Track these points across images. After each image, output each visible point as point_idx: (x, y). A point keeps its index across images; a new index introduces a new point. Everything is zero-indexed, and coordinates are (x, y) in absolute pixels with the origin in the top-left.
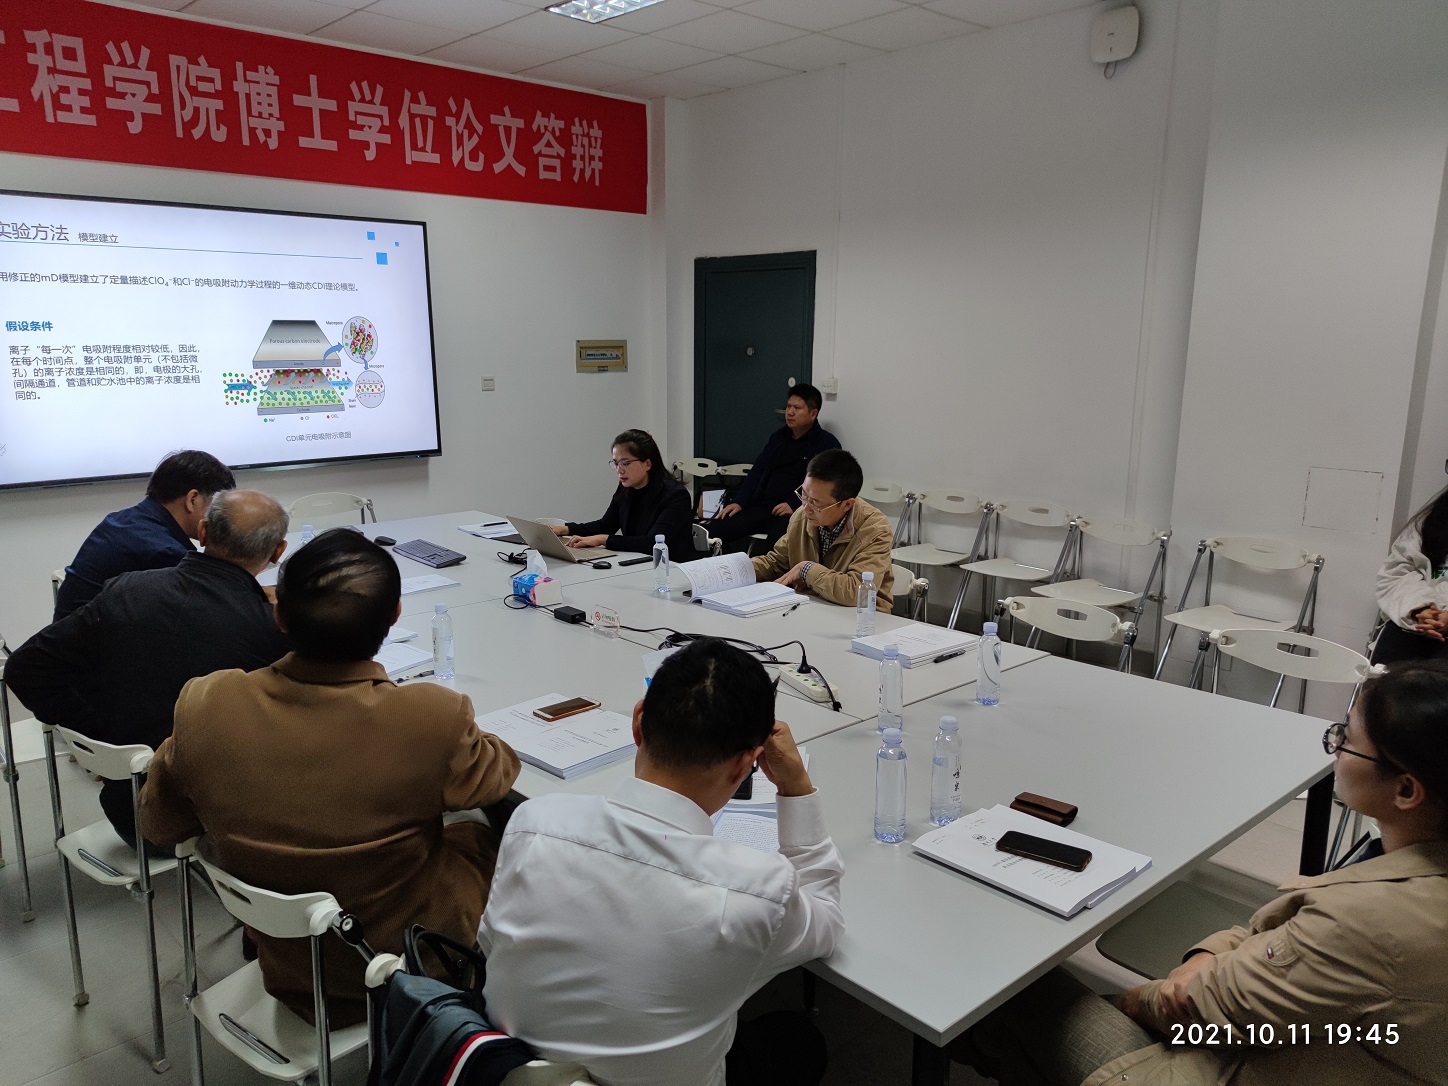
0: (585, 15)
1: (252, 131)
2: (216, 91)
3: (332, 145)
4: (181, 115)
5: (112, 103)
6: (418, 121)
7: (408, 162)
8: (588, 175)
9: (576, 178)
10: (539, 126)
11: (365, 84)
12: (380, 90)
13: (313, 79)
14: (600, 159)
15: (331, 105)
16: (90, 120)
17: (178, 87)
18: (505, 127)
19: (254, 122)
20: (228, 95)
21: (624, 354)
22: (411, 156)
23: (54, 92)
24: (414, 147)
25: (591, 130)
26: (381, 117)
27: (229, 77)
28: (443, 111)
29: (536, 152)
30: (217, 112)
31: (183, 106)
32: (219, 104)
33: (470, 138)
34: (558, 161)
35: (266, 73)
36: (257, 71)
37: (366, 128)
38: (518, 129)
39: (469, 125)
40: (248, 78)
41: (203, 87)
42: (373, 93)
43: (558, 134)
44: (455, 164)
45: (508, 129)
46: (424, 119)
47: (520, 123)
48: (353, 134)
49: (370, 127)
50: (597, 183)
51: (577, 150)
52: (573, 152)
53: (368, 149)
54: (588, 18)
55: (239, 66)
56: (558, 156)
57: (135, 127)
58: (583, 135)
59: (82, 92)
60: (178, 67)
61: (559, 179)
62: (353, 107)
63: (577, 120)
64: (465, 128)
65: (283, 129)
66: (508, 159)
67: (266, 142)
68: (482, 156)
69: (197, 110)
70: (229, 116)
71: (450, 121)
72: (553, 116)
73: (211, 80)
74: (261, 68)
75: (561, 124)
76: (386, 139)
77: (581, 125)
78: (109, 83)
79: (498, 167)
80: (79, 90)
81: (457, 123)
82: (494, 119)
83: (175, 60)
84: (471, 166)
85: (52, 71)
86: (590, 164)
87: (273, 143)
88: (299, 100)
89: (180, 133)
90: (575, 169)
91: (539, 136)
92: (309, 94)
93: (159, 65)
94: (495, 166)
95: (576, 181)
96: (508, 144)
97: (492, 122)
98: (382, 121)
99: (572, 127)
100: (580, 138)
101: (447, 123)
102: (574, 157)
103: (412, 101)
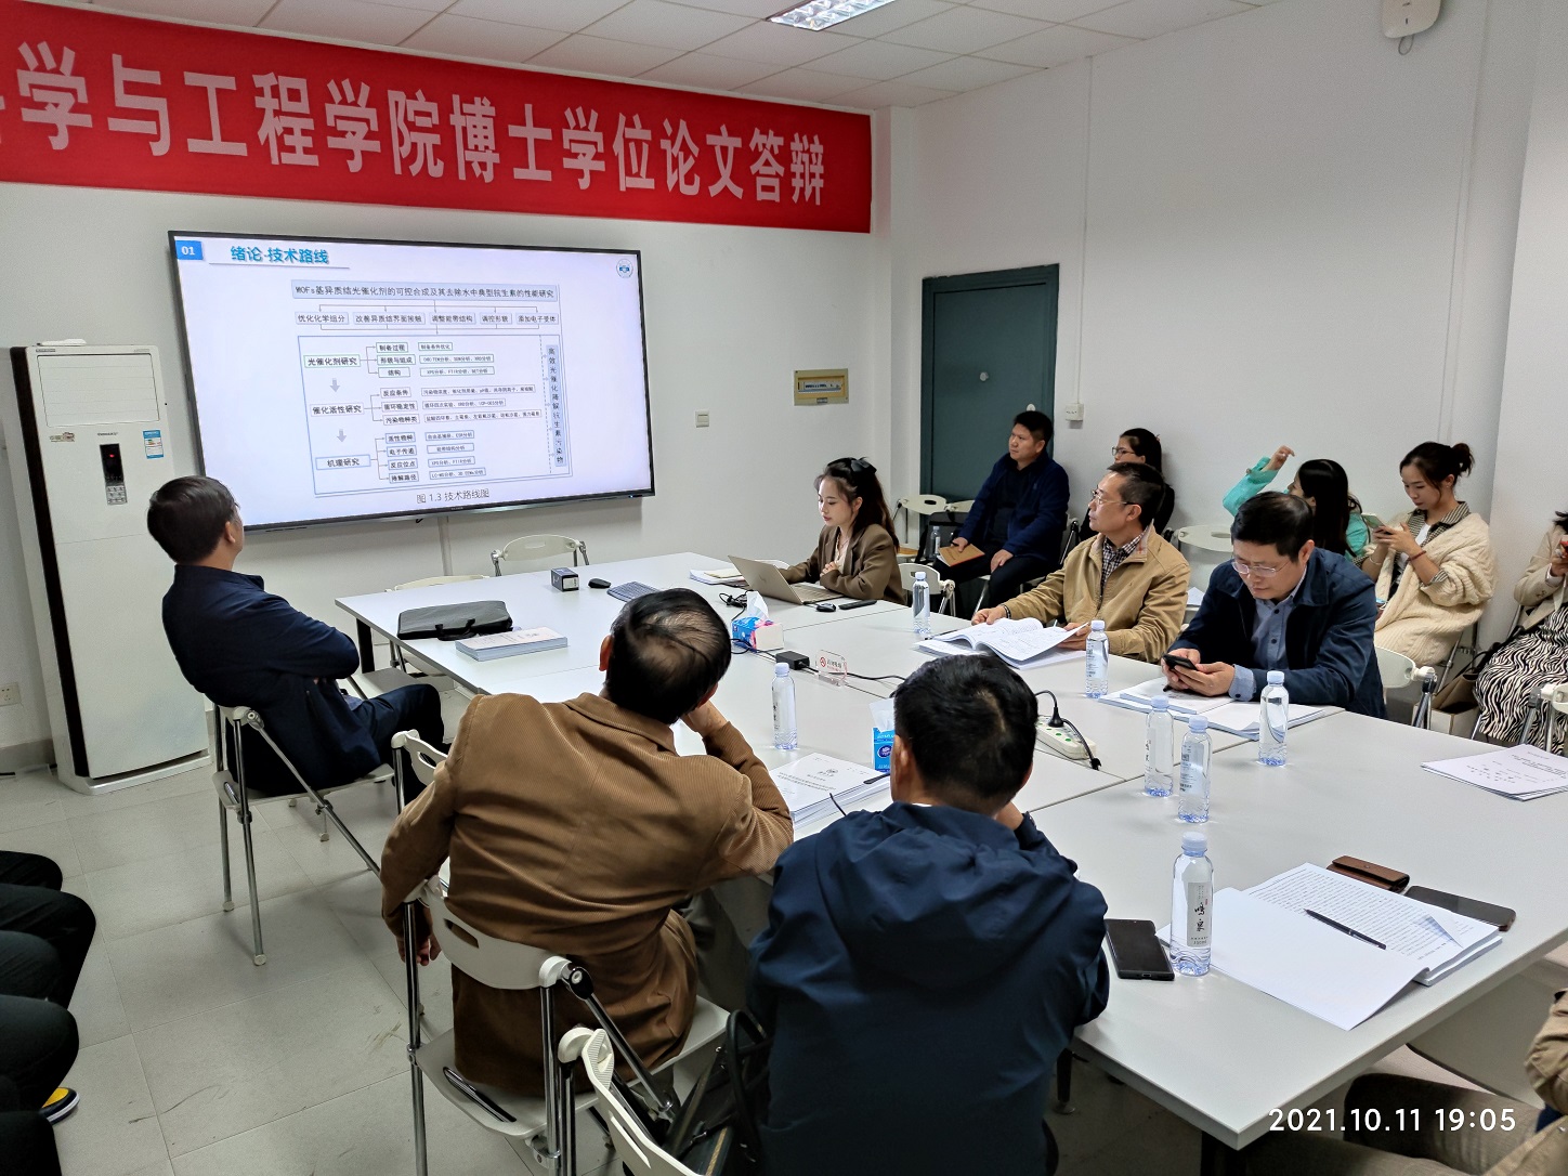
0: (809, 23)
1: (468, 164)
2: (434, 125)
3: (546, 175)
4: (400, 151)
5: (333, 142)
6: (632, 146)
7: (623, 188)
8: (808, 193)
9: (795, 198)
10: (757, 144)
11: (579, 111)
12: (594, 115)
13: (528, 108)
14: (821, 176)
15: (546, 134)
16: (313, 160)
17: (396, 122)
18: (721, 147)
19: (471, 156)
20: (445, 129)
21: (845, 385)
22: (625, 183)
23: (280, 132)
24: (629, 173)
25: (812, 146)
26: (595, 144)
27: (445, 112)
28: (659, 133)
29: (753, 172)
30: (434, 146)
31: (401, 143)
32: (436, 139)
33: (685, 161)
34: (777, 180)
35: (482, 104)
36: (473, 103)
37: (581, 156)
38: (736, 149)
39: (684, 147)
40: (465, 111)
41: (421, 122)
42: (588, 119)
43: (776, 151)
44: (670, 189)
45: (724, 149)
46: (638, 143)
48: (568, 163)
49: (584, 155)
50: (818, 202)
51: (796, 168)
52: (793, 170)
53: (582, 177)
54: (811, 27)
55: (456, 99)
56: (777, 175)
57: (355, 165)
58: (803, 152)
59: (305, 132)
60: (397, 103)
61: (778, 200)
62: (568, 134)
63: (796, 136)
64: (680, 150)
65: (498, 161)
66: (725, 180)
67: (481, 175)
68: (697, 179)
69: (414, 145)
70: (446, 152)
71: (665, 144)
72: (771, 132)
73: (429, 115)
74: (477, 100)
75: (780, 141)
76: (600, 166)
77: (801, 141)
78: (330, 122)
79: (714, 190)
80: (303, 130)
81: (673, 145)
82: (711, 139)
83: (395, 96)
84: (684, 189)
85: (278, 113)
86: (810, 183)
87: (489, 176)
88: (514, 131)
89: (398, 170)
90: (794, 188)
91: (757, 155)
92: (523, 124)
93: (378, 102)
94: (710, 188)
95: (796, 201)
96: (725, 164)
97: (708, 143)
98: (596, 148)
99: (792, 144)
100: (800, 154)
101: (662, 147)
102: (794, 175)
103: (627, 125)
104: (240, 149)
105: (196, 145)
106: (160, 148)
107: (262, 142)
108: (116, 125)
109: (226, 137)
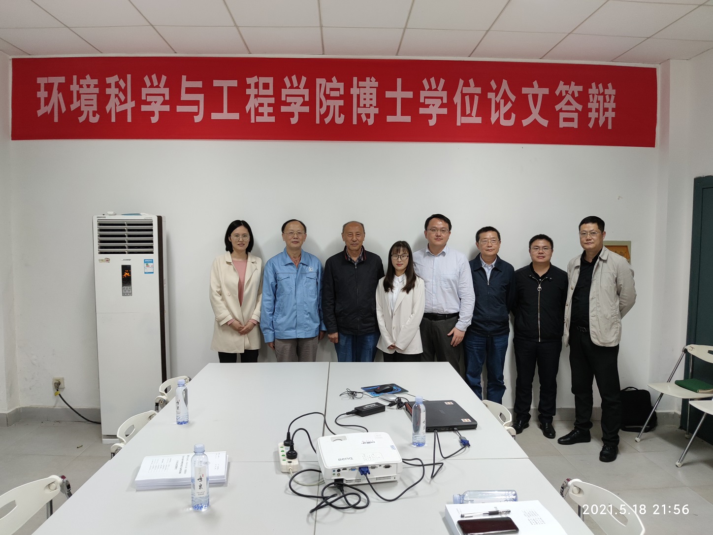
1: (359, 116)
2: (341, 95)
3: (407, 119)
4: (319, 111)
5: (284, 109)
6: (467, 98)
7: (459, 124)
8: (601, 122)
9: (591, 125)
10: (561, 92)
11: (433, 80)
12: (442, 81)
13: (399, 81)
14: (613, 110)
15: (409, 95)
16: (272, 119)
17: (319, 95)
18: (533, 95)
19: (360, 110)
20: (347, 97)
22: (460, 120)
23: (257, 105)
24: (464, 114)
25: (606, 90)
26: (441, 98)
27: (348, 86)
28: (487, 89)
29: (557, 110)
30: (340, 107)
31: (321, 106)
32: (341, 103)
33: (505, 105)
34: (576, 114)
36: (365, 81)
37: (431, 106)
38: (543, 95)
39: (505, 97)
40: (360, 86)
41: (333, 94)
42: (437, 84)
43: (576, 95)
44: (493, 122)
45: (535, 97)
46: (472, 96)
47: (546, 91)
48: (422, 111)
49: (433, 105)
50: (610, 127)
51: (592, 105)
52: (589, 107)
53: (431, 118)
55: (355, 79)
56: (577, 111)
57: (294, 121)
58: (599, 94)
59: (269, 105)
60: (321, 85)
61: (576, 126)
62: (423, 94)
63: (594, 85)
64: (501, 99)
65: (377, 112)
66: (535, 114)
67: (367, 121)
68: (513, 116)
69: (328, 107)
70: (346, 110)
71: (491, 95)
72: (573, 83)
73: (338, 90)
74: (368, 79)
75: (580, 88)
76: (444, 111)
77: (597, 87)
78: (283, 99)
79: (526, 122)
81: (496, 96)
82: (525, 90)
83: (320, 81)
84: (504, 123)
85: (256, 96)
86: (604, 114)
87: (371, 122)
88: (389, 94)
89: (318, 122)
90: (591, 118)
91: (561, 98)
92: (396, 90)
93: (311, 86)
94: (523, 121)
95: (591, 127)
96: (535, 106)
97: (523, 92)
98: (442, 101)
99: (590, 90)
100: (595, 95)
101: (489, 97)
102: (590, 110)
103: (464, 85)
104: (236, 116)
105: (215, 116)
106: (198, 119)
107: (247, 111)
108: (180, 109)
109: (230, 111)
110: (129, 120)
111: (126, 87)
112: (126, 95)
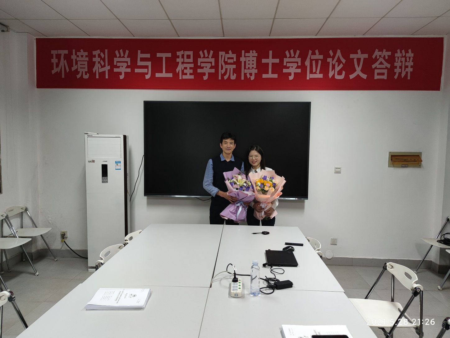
1: (245, 74)
2: (234, 62)
3: (275, 76)
4: (221, 72)
5: (199, 71)
6: (314, 62)
7: (308, 78)
8: (403, 75)
9: (396, 77)
10: (376, 56)
11: (292, 51)
12: (298, 52)
13: (271, 52)
14: (411, 67)
15: (277, 61)
16: (192, 77)
17: (221, 62)
18: (357, 59)
19: (246, 71)
20: (238, 63)
22: (309, 76)
23: (183, 69)
24: (311, 72)
25: (407, 54)
26: (297, 63)
27: (239, 56)
28: (327, 56)
29: (373, 68)
30: (234, 69)
31: (222, 69)
32: (234, 66)
33: (339, 65)
34: (386, 70)
36: (249, 53)
37: (290, 68)
38: (364, 59)
39: (339, 61)
40: (246, 56)
41: (230, 61)
42: (295, 54)
43: (387, 58)
44: (330, 77)
45: (359, 60)
46: (317, 61)
47: (366, 56)
48: (285, 71)
49: (292, 67)
50: (409, 78)
51: (398, 64)
52: (395, 65)
53: (290, 75)
55: (243, 52)
56: (386, 68)
57: (205, 78)
58: (402, 57)
59: (191, 68)
60: (222, 56)
61: (386, 78)
62: (285, 60)
63: (399, 51)
64: (336, 62)
65: (257, 72)
66: (358, 72)
67: (250, 77)
68: (344, 73)
69: (226, 69)
70: (237, 71)
72: (384, 50)
73: (233, 58)
74: (251, 51)
75: (389, 53)
76: (299, 71)
77: (401, 52)
78: (199, 64)
79: (352, 77)
80: (190, 67)
81: (333, 60)
83: (221, 53)
84: (337, 77)
85: (183, 63)
86: (405, 70)
87: (252, 78)
88: (264, 61)
89: (220, 78)
90: (396, 73)
91: (376, 60)
92: (268, 58)
93: (216, 56)
94: (350, 76)
96: (359, 66)
97: (351, 57)
99: (396, 54)
100: (400, 58)
101: (328, 61)
102: (396, 67)
103: (312, 54)
104: (170, 75)
105: (158, 75)
106: (148, 77)
107: (177, 72)
108: (137, 71)
109: (167, 72)
110: (107, 77)
111: (105, 57)
112: (104, 62)
